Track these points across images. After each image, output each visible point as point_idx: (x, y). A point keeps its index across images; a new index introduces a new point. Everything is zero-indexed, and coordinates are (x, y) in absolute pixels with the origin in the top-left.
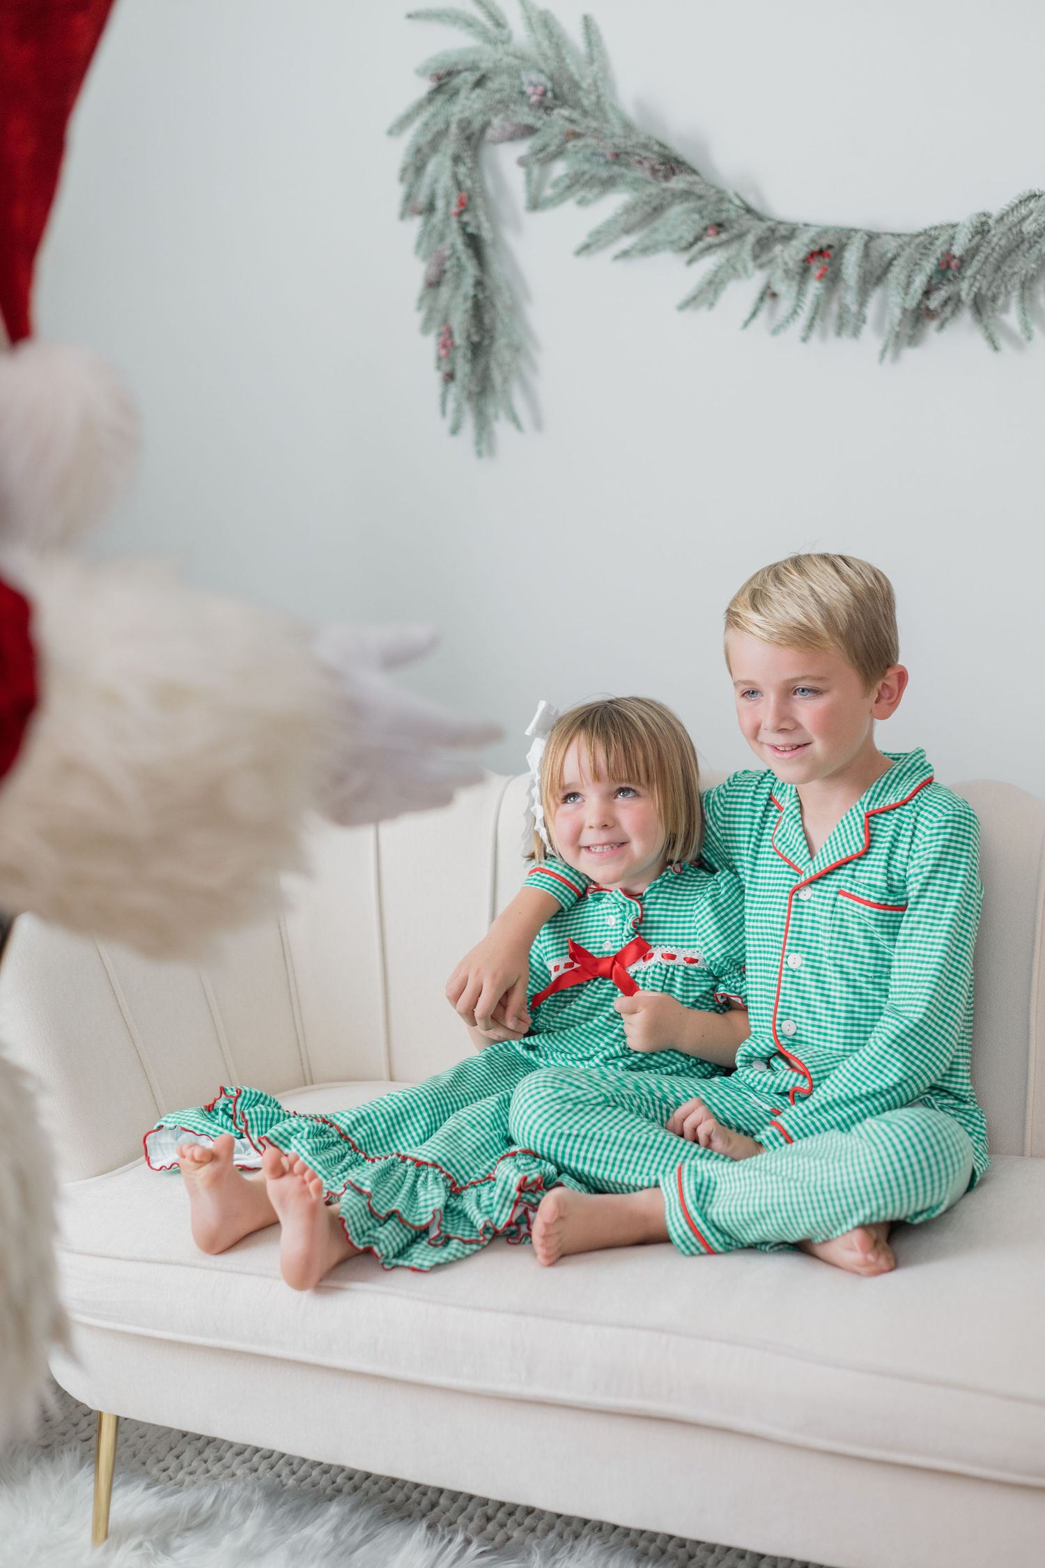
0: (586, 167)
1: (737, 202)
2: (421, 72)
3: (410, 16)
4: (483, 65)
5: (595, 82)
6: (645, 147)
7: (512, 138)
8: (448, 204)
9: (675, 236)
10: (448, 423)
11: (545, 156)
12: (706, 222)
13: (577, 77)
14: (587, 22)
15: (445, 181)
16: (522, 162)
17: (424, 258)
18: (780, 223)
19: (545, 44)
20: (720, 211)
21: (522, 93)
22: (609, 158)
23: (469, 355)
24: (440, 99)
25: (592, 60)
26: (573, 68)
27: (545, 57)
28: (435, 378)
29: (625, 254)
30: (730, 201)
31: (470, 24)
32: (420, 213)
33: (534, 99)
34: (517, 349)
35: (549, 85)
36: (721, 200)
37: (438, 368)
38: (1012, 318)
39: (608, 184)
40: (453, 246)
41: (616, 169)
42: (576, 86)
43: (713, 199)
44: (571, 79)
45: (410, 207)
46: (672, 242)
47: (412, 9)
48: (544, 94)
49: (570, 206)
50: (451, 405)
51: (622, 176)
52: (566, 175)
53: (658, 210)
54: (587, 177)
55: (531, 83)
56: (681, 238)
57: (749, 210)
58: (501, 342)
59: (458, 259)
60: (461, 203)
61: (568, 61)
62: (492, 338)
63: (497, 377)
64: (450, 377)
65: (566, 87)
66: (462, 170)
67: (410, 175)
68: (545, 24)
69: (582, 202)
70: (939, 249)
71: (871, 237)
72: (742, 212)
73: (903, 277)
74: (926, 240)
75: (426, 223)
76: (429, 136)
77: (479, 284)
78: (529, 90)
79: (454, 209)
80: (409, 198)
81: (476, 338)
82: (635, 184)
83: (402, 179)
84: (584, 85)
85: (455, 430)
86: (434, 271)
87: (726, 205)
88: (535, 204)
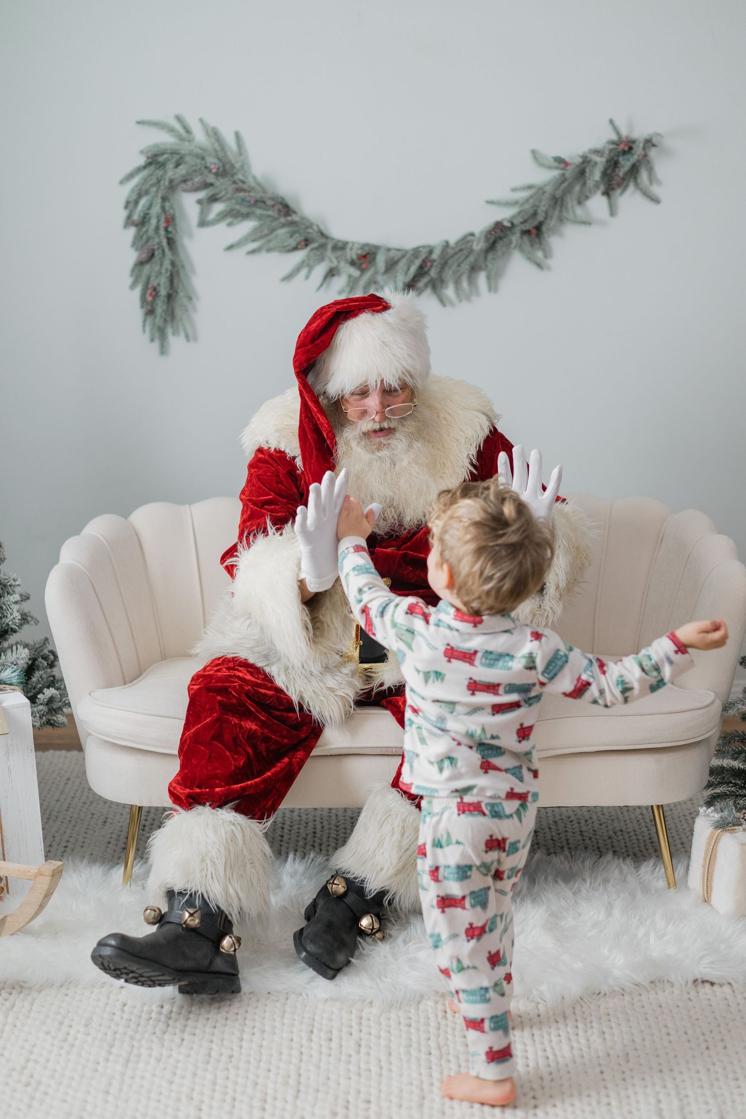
0: (238, 207)
1: (315, 228)
2: (142, 152)
3: (138, 123)
4: (183, 152)
5: (242, 166)
6: (273, 199)
7: (197, 189)
8: (158, 221)
9: (286, 244)
10: (147, 335)
11: (213, 199)
12: (302, 238)
13: (233, 161)
14: (237, 136)
15: (156, 210)
16: (199, 202)
17: (136, 249)
18: (339, 241)
19: (216, 145)
20: (309, 233)
21: (206, 167)
22: (252, 202)
23: (166, 300)
24: (152, 168)
25: (241, 154)
26: (231, 157)
27: (216, 151)
28: (137, 313)
29: (253, 252)
30: (313, 229)
31: (171, 130)
32: (136, 225)
33: (214, 171)
34: (190, 299)
35: (221, 165)
36: (307, 228)
37: (142, 307)
38: (450, 291)
39: (246, 216)
40: (160, 243)
41: (254, 209)
42: (233, 166)
43: (303, 227)
44: (230, 162)
45: (129, 222)
46: (284, 247)
47: (139, 119)
48: (218, 169)
49: (222, 225)
50: (148, 328)
51: (253, 213)
52: (225, 211)
53: (273, 230)
54: (235, 212)
55: (211, 163)
56: (288, 245)
57: (322, 234)
58: (181, 294)
59: (163, 251)
60: (167, 221)
61: (229, 153)
62: (177, 292)
63: (179, 312)
64: (150, 312)
65: (228, 166)
66: (167, 205)
67: (131, 206)
68: (214, 134)
69: (229, 225)
70: (423, 256)
71: (389, 250)
72: (319, 234)
73: (405, 268)
74: (416, 252)
75: (139, 231)
76: (147, 186)
77: (173, 264)
78: (212, 166)
79: (162, 224)
80: (129, 217)
81: (171, 292)
82: (260, 218)
83: (126, 207)
84: (237, 166)
85: (152, 340)
86: (145, 256)
87: (310, 230)
88: (203, 223)
